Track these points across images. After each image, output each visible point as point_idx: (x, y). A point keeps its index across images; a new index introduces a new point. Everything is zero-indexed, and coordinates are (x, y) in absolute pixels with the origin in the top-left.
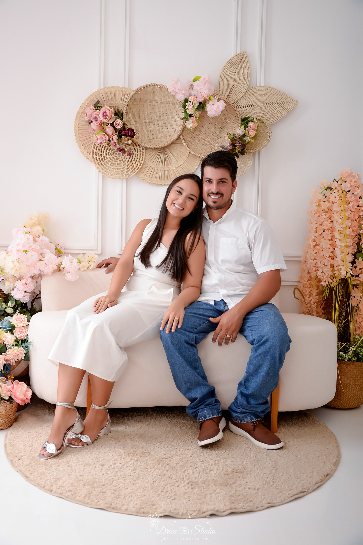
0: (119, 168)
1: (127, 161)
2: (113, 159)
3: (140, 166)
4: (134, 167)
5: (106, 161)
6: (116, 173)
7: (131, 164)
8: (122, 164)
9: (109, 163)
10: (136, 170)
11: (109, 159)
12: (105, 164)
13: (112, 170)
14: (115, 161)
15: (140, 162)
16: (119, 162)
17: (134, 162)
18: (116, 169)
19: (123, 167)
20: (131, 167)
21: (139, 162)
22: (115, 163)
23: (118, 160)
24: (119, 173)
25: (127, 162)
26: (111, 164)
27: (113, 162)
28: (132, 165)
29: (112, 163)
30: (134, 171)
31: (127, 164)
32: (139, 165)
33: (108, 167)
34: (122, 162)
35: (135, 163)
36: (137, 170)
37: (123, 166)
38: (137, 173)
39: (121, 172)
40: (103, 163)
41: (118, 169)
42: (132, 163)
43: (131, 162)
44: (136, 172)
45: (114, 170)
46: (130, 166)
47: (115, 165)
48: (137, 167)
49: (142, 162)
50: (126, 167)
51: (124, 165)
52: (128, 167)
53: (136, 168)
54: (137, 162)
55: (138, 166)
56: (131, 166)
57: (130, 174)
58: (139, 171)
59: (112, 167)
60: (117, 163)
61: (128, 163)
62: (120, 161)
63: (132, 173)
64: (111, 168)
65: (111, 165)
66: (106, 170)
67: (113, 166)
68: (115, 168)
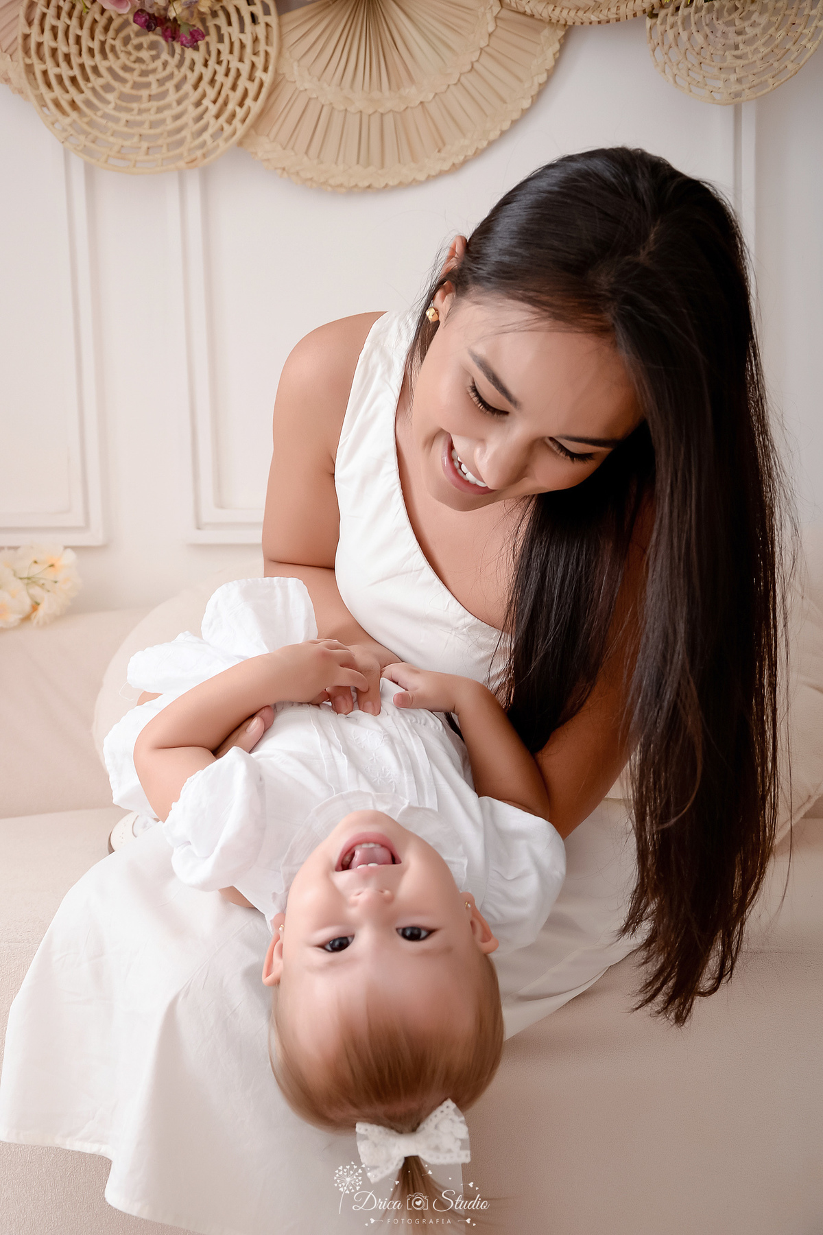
0: (160, 116)
1: (192, 78)
2: (126, 75)
3: (256, 98)
4: (231, 106)
5: (93, 89)
6: (145, 145)
7: (211, 93)
8: (172, 97)
9: (110, 97)
10: (236, 122)
11: (107, 77)
12: (88, 103)
13: (126, 130)
14: (136, 86)
15: (257, 81)
16: (155, 89)
17: (229, 82)
18: (141, 124)
19: (177, 110)
20: (214, 109)
21: (251, 78)
22: (134, 92)
23: (151, 78)
24: (160, 142)
25: (196, 87)
26: (119, 102)
27: (127, 89)
28: (221, 101)
29: (122, 97)
30: (228, 129)
31: (195, 96)
32: (251, 94)
33: (105, 116)
34: (170, 85)
35: (234, 88)
36: (244, 121)
37: (174, 104)
38: (246, 135)
39: (170, 140)
40: (79, 99)
41: (153, 125)
42: (217, 85)
43: (212, 82)
44: (241, 130)
45: (136, 130)
46: (211, 106)
47: (135, 106)
48: (241, 104)
49: (267, 78)
50: (191, 108)
51: (179, 102)
52: (201, 109)
53: (240, 113)
54: (243, 83)
55: (248, 102)
56: (215, 102)
57: (209, 141)
58: (255, 126)
59: (124, 116)
60: (144, 93)
61: (200, 90)
62: (161, 82)
63: (220, 141)
64: (117, 120)
65: (117, 108)
66: (95, 132)
67: (130, 110)
68: (138, 118)
